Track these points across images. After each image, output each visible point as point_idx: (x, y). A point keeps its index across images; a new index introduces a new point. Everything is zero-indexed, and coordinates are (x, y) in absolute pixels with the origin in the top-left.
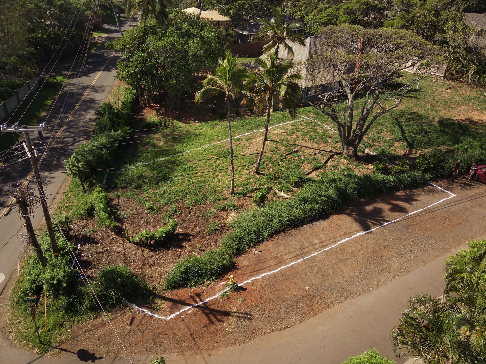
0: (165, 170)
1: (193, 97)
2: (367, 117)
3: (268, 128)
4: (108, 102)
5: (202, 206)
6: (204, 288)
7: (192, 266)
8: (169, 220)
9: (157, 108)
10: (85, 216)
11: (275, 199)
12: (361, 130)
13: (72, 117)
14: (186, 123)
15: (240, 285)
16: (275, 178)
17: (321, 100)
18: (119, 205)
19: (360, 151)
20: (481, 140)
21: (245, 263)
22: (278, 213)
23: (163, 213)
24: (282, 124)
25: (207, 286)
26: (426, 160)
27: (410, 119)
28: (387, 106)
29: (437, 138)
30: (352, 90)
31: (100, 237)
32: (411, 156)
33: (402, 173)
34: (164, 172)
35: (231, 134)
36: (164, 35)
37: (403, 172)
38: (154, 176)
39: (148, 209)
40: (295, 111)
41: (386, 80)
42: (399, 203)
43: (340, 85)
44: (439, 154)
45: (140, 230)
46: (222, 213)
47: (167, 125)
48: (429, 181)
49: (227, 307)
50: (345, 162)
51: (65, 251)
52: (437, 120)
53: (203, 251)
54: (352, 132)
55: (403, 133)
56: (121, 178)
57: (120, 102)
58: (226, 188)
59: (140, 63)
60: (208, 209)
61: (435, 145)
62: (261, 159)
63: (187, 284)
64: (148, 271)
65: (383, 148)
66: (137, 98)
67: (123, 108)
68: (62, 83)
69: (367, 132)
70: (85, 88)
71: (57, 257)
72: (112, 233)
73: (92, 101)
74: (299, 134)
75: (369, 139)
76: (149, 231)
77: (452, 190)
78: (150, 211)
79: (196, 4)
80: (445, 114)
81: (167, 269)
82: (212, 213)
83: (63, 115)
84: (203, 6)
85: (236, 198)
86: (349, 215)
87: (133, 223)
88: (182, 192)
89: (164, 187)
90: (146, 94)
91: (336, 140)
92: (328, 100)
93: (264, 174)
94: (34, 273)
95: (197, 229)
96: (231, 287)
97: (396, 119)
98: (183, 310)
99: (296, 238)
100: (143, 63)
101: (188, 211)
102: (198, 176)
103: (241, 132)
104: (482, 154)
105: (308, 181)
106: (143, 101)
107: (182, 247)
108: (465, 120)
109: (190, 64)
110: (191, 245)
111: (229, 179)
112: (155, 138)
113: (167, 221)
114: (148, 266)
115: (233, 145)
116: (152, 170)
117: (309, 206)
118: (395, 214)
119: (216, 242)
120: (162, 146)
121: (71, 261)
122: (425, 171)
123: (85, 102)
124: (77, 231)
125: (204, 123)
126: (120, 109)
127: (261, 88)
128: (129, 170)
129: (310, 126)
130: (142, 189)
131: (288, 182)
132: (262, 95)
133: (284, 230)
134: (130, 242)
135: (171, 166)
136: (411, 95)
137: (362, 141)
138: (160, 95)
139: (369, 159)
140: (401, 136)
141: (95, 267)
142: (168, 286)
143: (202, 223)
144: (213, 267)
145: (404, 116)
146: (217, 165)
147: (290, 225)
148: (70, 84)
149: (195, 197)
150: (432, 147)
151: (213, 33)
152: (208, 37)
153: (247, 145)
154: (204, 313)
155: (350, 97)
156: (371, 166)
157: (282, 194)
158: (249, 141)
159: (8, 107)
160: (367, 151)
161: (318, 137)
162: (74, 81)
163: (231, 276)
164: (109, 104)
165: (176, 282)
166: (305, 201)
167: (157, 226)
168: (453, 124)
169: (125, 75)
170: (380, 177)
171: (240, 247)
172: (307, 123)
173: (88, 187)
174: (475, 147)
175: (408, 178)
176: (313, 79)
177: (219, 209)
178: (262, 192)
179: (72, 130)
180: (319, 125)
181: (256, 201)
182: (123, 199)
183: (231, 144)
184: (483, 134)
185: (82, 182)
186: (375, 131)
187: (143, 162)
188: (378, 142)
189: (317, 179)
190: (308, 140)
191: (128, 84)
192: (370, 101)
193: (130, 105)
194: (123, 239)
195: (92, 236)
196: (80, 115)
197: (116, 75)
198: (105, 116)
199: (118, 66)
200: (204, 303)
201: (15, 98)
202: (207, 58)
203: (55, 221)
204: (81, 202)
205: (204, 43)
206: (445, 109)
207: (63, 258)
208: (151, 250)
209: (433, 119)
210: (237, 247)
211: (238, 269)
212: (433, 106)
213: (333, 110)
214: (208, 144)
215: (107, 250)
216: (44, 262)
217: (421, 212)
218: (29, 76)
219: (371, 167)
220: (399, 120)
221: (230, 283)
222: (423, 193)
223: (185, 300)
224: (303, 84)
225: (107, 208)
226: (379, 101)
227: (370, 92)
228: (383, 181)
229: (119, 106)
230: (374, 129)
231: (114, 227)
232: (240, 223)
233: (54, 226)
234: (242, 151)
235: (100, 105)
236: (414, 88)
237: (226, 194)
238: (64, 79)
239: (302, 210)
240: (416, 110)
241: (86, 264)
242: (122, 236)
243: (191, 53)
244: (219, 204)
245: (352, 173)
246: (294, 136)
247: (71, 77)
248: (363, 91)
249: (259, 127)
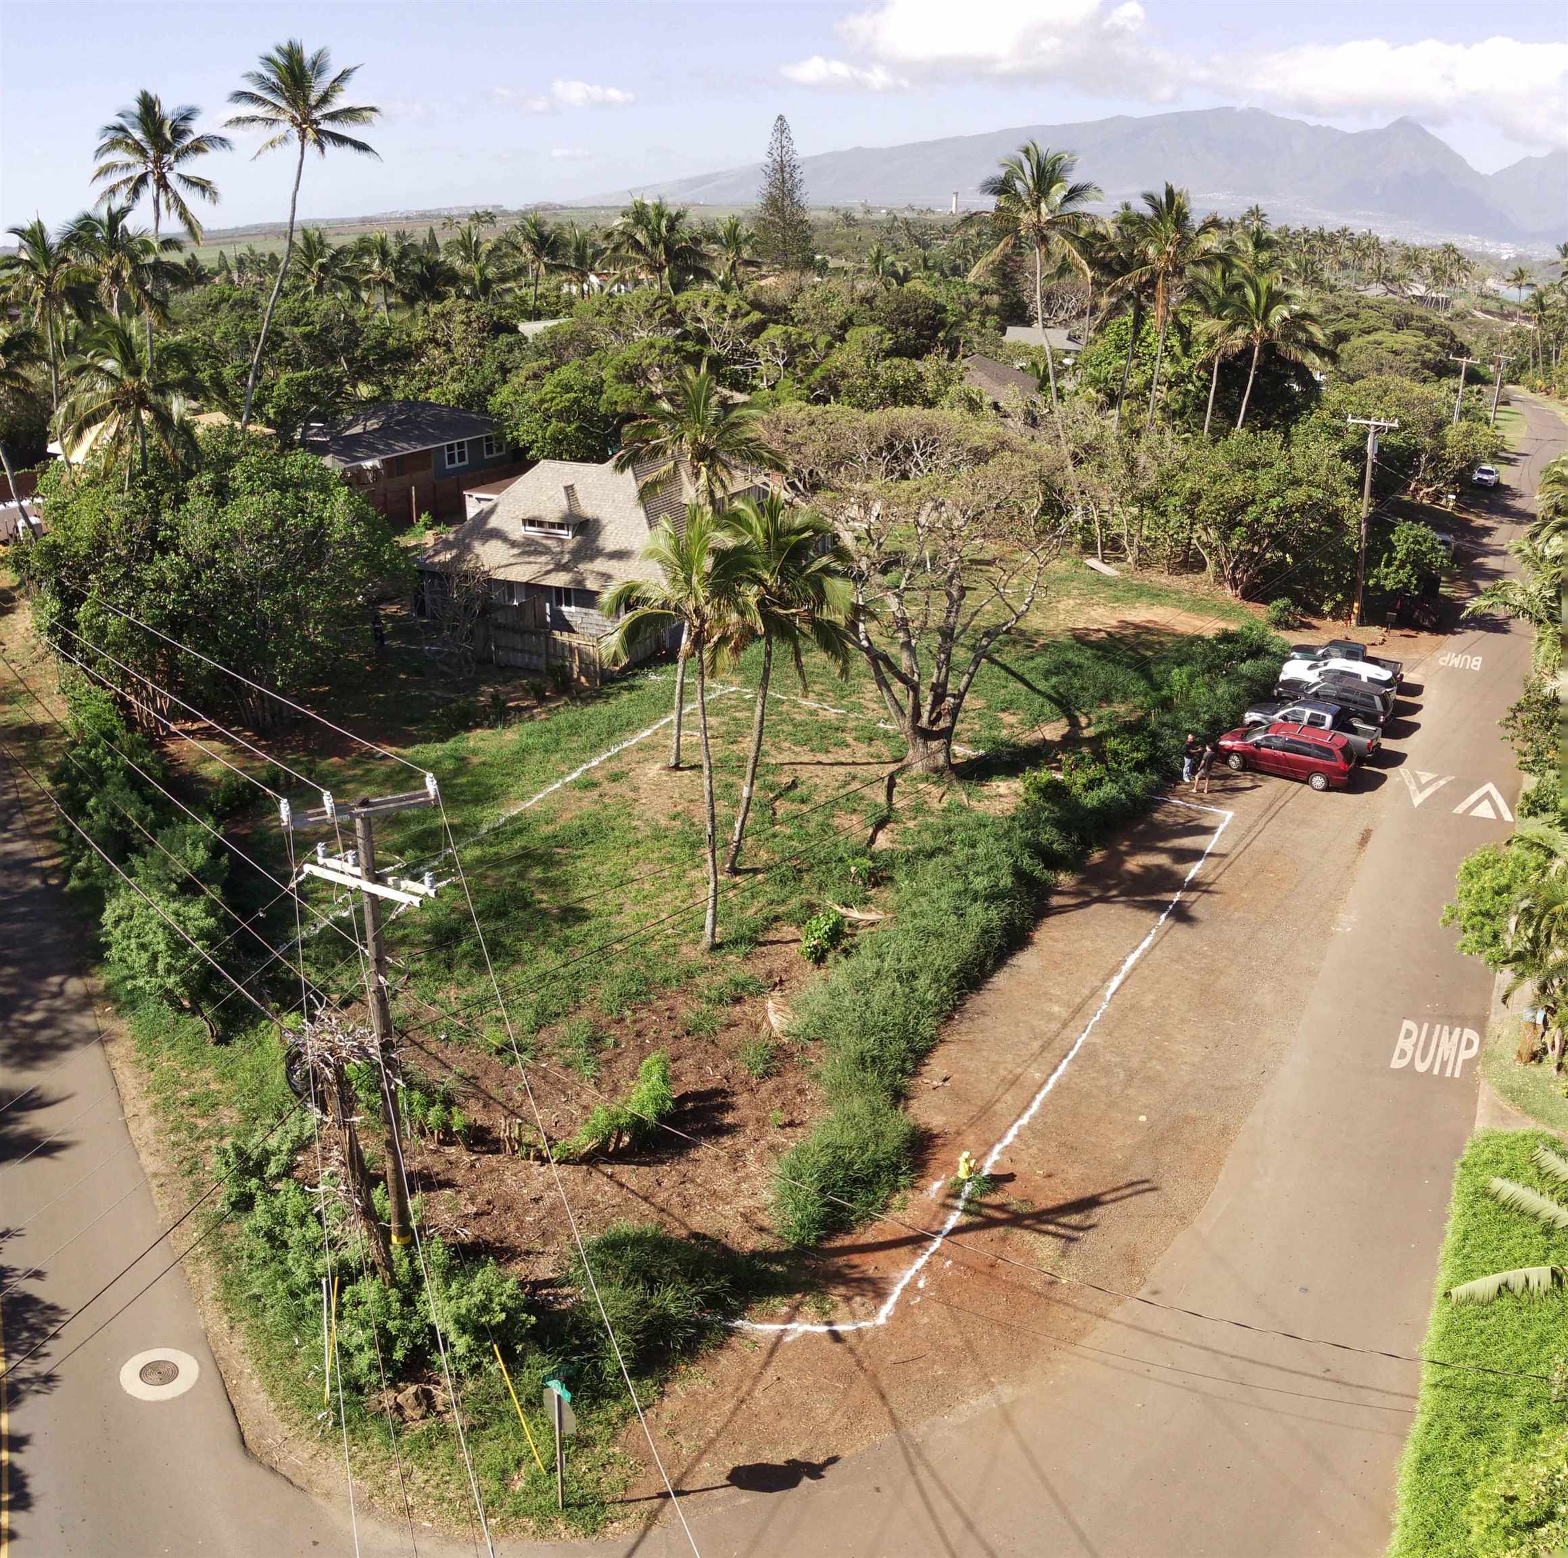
6: (897, 1215)
16: (799, 872)
25: (902, 1208)
32: (1084, 735)
39: (500, 1051)
46: (738, 1011)
48: (1156, 792)
50: (934, 790)
53: (789, 1126)
55: (1022, 679)
65: (988, 734)
78: (507, 1055)
82: (710, 1017)
85: (735, 958)
93: (755, 872)
98: (900, 1286)
103: (573, 761)
107: (723, 1132)
110: (745, 1121)
111: (665, 909)
119: (801, 1092)
122: (1139, 769)
131: (842, 877)
133: (955, 1006)
147: (962, 986)
153: (631, 795)
157: (855, 914)
158: (625, 783)
160: (957, 748)
161: (813, 734)
172: (743, 700)
178: (827, 917)
180: (781, 701)
181: (813, 951)
211: (938, 1137)
217: (1203, 869)
231: (465, 1125)
234: (629, 815)
244: (704, 987)
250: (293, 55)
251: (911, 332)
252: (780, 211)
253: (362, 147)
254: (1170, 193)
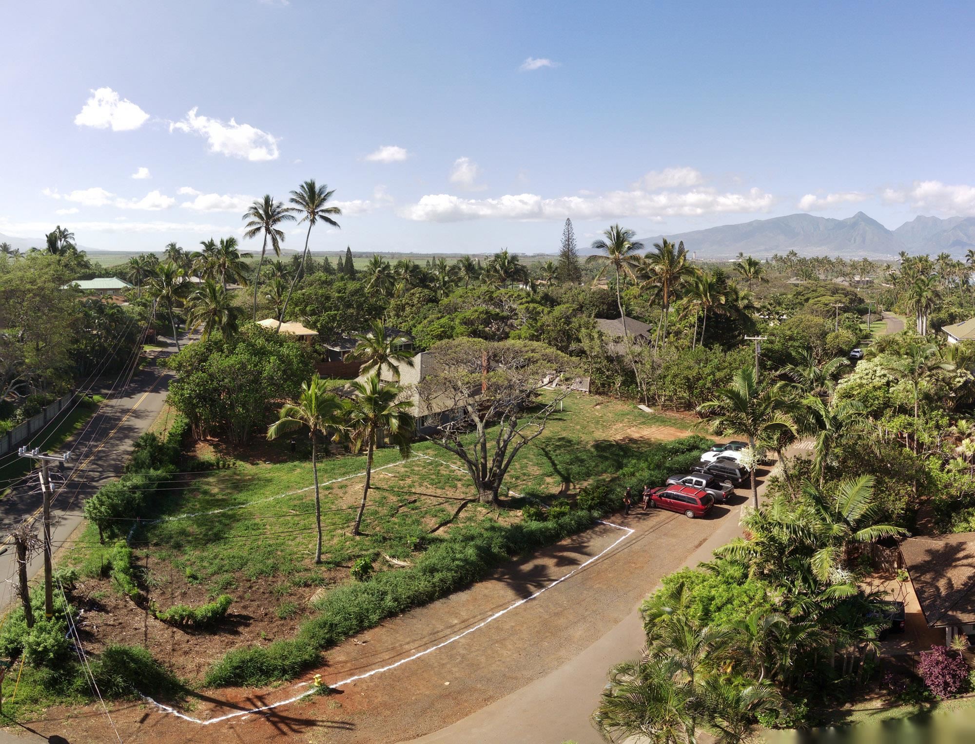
0: (218, 527)
1: (266, 430)
2: (505, 449)
3: (372, 471)
4: (151, 432)
5: (270, 578)
6: (270, 689)
7: (251, 660)
8: (218, 595)
9: (215, 443)
10: (98, 575)
11: (385, 568)
12: (499, 467)
13: (104, 447)
14: (253, 464)
15: (331, 687)
16: (385, 539)
17: (442, 433)
18: (147, 568)
19: (502, 495)
20: (647, 460)
21: (342, 658)
22: (391, 588)
23: (211, 585)
24: (391, 465)
25: (276, 687)
26: (589, 494)
27: (559, 447)
28: (528, 433)
29: (597, 466)
30: (481, 418)
31: (113, 605)
32: (569, 492)
33: (562, 516)
34: (215, 530)
35: (316, 481)
36: (231, 352)
37: (563, 514)
38: (201, 533)
39: (189, 577)
40: (409, 448)
41: (523, 402)
42: (566, 554)
43: (466, 412)
44: (603, 485)
45: (173, 604)
46: (301, 590)
47: (226, 467)
48: (599, 519)
49: (309, 714)
50: (484, 511)
51: (62, 614)
52: (592, 444)
53: (270, 640)
54: (488, 470)
55: (554, 465)
56: (156, 532)
57: (167, 433)
58: (308, 554)
59: (198, 385)
60: (279, 583)
61: (596, 475)
62: (361, 515)
63: (242, 682)
64: (180, 660)
65: (532, 487)
66: (190, 429)
67: (169, 441)
68: (99, 404)
69: (509, 469)
70: (125, 411)
71: (49, 619)
72: (132, 603)
73: (131, 429)
74: (416, 478)
75: (512, 477)
76: (186, 607)
77: (628, 525)
78: (190, 579)
79: (274, 315)
80: (600, 435)
81: (211, 661)
82: (286, 589)
83: (92, 443)
84: (283, 318)
85: (323, 569)
86: (499, 580)
87: (163, 593)
88: (241, 558)
89: (213, 549)
90: (201, 424)
91: (467, 483)
92: (452, 433)
93: (367, 535)
94: (15, 631)
95: (262, 611)
96: (316, 689)
97: (542, 449)
98: (234, 715)
99: (423, 620)
100: (202, 385)
101: (248, 584)
102: (266, 538)
103: (331, 477)
104: (651, 476)
105: (433, 541)
106: (197, 433)
107: (237, 633)
108: (623, 440)
109: (263, 388)
110: (251, 632)
111: (313, 543)
112: (208, 484)
113: (215, 596)
114: (180, 652)
115: (320, 495)
116: (199, 525)
117: (438, 576)
118: (564, 569)
119: (292, 629)
120: (217, 494)
121: (67, 628)
122: (590, 508)
123: (122, 429)
124: (83, 592)
125: (278, 465)
126: (165, 441)
127: (359, 420)
128: (167, 522)
129: (430, 467)
130: (182, 549)
131: (404, 544)
132: (361, 429)
133: (403, 611)
134: (156, 618)
135: (227, 522)
136: (555, 417)
137: (503, 481)
138: (221, 427)
139: (516, 504)
140: (552, 469)
141: (99, 642)
142: (210, 683)
143: (270, 602)
144: (287, 662)
145: (551, 443)
146: (296, 522)
147: (412, 603)
148: (107, 406)
149: (259, 566)
150: (592, 477)
151: (295, 350)
152: (288, 355)
153: (341, 495)
154: (268, 720)
155: (480, 426)
156: (519, 513)
157: (395, 561)
158: (343, 490)
159: (32, 426)
160: (511, 493)
161: (443, 481)
162: (114, 402)
163: (318, 676)
164: (153, 434)
165: (224, 678)
166: (432, 570)
167: (200, 601)
168: (611, 445)
169: (176, 400)
170: (535, 525)
171: (331, 637)
172: (425, 462)
173: (108, 538)
174: (643, 470)
175: (571, 520)
176: (429, 407)
177: (298, 585)
178: (365, 560)
179: (100, 462)
180: (442, 465)
181: (355, 573)
182: (154, 559)
183: (318, 494)
184: (647, 453)
185: (102, 530)
186: (517, 466)
187: (188, 513)
188: (524, 480)
189: (447, 537)
190: (429, 486)
191: (180, 411)
192: (507, 429)
193: (179, 438)
194: (147, 613)
195: (103, 602)
196: (113, 445)
197: (165, 398)
198: (145, 449)
199: (170, 388)
200: (270, 709)
201: (41, 416)
202: (285, 380)
203: (56, 574)
204: (96, 556)
205: (283, 362)
206: (597, 429)
207: (57, 623)
208: (188, 633)
209: (587, 443)
210: (327, 636)
211: (328, 666)
212: (584, 427)
213: (460, 445)
214: (283, 493)
215: (120, 623)
216: (31, 622)
217: (597, 560)
218: (61, 393)
219: (521, 513)
220: (547, 449)
221: (316, 684)
222: (594, 536)
223: (237, 703)
224: (415, 412)
225: (129, 569)
226: (517, 429)
227: (505, 417)
228: (540, 530)
229: (164, 438)
230: (516, 463)
231: (135, 595)
232: (331, 603)
233: (54, 580)
234: (333, 503)
235: (141, 435)
236: (557, 408)
237: (307, 562)
238: (101, 399)
239: (429, 582)
240: (564, 434)
241: (87, 636)
242: (146, 608)
243: (265, 374)
244: (297, 577)
245: (496, 525)
246: (408, 481)
247: (111, 397)
248: (496, 419)
249: (358, 469)
250: (311, 186)
251: (605, 307)
252: (568, 257)
253: (334, 223)
254: (665, 242)
